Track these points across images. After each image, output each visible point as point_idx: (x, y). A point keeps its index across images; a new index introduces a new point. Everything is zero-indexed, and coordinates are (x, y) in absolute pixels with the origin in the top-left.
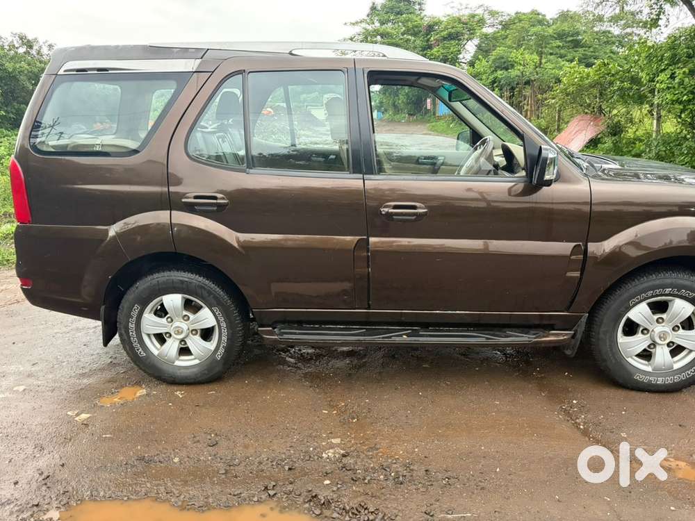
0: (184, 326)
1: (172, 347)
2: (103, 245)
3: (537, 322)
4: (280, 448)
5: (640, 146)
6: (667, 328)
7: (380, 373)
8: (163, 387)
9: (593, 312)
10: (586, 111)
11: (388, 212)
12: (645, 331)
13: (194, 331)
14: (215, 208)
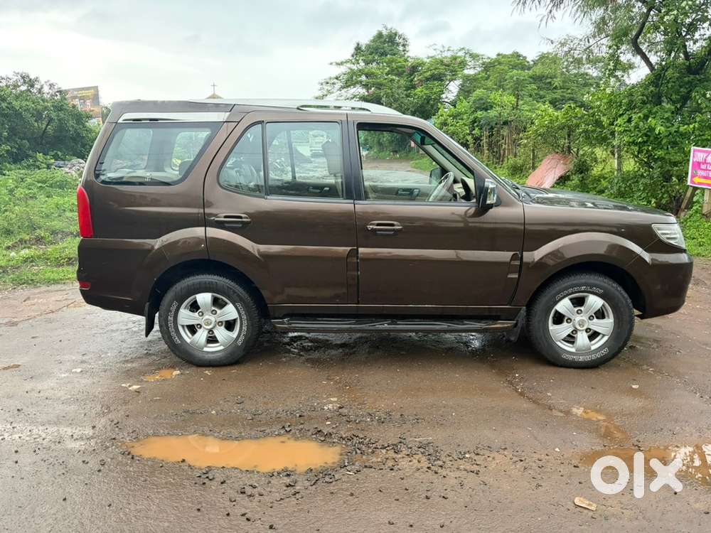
0: (213, 318)
1: (202, 336)
2: (151, 254)
3: (487, 314)
4: (292, 404)
5: (604, 183)
6: (584, 317)
7: (367, 358)
8: (194, 368)
9: (530, 306)
10: (556, 150)
11: (372, 229)
12: (569, 320)
13: (220, 323)
14: (240, 225)
